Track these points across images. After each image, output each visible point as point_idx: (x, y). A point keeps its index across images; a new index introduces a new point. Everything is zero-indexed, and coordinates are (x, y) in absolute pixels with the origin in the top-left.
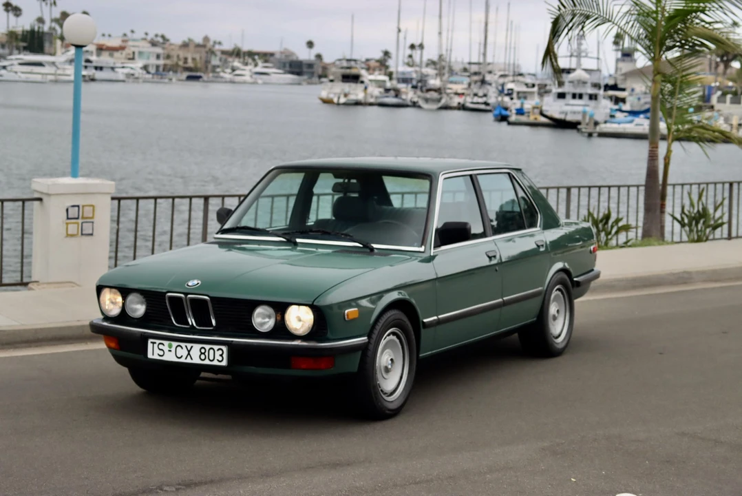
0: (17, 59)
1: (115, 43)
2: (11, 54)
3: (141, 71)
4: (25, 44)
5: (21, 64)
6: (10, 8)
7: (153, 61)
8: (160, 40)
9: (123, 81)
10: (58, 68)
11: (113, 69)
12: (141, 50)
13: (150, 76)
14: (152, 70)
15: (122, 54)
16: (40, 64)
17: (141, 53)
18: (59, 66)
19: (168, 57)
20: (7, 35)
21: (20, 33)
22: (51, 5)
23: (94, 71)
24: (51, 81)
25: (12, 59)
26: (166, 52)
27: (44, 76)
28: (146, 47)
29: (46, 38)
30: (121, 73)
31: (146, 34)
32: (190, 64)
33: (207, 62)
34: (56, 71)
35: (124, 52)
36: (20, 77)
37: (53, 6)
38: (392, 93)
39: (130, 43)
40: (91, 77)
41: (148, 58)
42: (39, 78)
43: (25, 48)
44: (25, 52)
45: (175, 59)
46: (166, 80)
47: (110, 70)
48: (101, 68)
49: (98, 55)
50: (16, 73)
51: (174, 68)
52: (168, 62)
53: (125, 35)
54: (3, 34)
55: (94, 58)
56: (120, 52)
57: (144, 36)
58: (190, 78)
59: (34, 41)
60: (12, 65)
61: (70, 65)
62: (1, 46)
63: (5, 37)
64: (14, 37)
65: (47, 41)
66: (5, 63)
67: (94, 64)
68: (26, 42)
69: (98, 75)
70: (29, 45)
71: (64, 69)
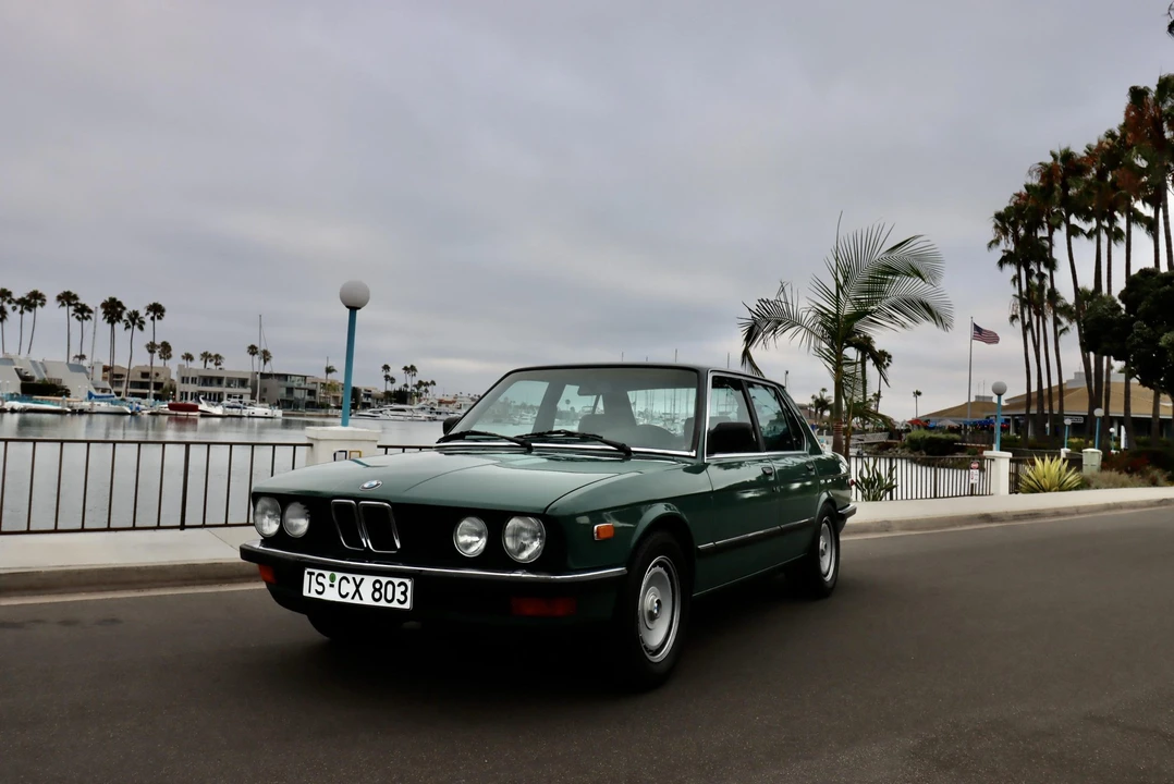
0: (389, 407)
1: (450, 399)
4: (395, 399)
5: (391, 410)
16: (403, 410)
21: (393, 392)
22: (412, 375)
24: (409, 420)
25: (385, 407)
27: (405, 417)
29: (409, 395)
34: (412, 414)
35: (455, 405)
40: (434, 418)
42: (401, 418)
43: (395, 401)
48: (440, 413)
49: (439, 406)
55: (436, 407)
56: (452, 405)
59: (401, 397)
60: (385, 410)
61: (422, 411)
62: (380, 400)
63: (383, 394)
64: (389, 395)
65: (409, 397)
66: (381, 409)
67: (436, 411)
68: (396, 397)
69: (438, 417)
70: (398, 399)
71: (417, 413)
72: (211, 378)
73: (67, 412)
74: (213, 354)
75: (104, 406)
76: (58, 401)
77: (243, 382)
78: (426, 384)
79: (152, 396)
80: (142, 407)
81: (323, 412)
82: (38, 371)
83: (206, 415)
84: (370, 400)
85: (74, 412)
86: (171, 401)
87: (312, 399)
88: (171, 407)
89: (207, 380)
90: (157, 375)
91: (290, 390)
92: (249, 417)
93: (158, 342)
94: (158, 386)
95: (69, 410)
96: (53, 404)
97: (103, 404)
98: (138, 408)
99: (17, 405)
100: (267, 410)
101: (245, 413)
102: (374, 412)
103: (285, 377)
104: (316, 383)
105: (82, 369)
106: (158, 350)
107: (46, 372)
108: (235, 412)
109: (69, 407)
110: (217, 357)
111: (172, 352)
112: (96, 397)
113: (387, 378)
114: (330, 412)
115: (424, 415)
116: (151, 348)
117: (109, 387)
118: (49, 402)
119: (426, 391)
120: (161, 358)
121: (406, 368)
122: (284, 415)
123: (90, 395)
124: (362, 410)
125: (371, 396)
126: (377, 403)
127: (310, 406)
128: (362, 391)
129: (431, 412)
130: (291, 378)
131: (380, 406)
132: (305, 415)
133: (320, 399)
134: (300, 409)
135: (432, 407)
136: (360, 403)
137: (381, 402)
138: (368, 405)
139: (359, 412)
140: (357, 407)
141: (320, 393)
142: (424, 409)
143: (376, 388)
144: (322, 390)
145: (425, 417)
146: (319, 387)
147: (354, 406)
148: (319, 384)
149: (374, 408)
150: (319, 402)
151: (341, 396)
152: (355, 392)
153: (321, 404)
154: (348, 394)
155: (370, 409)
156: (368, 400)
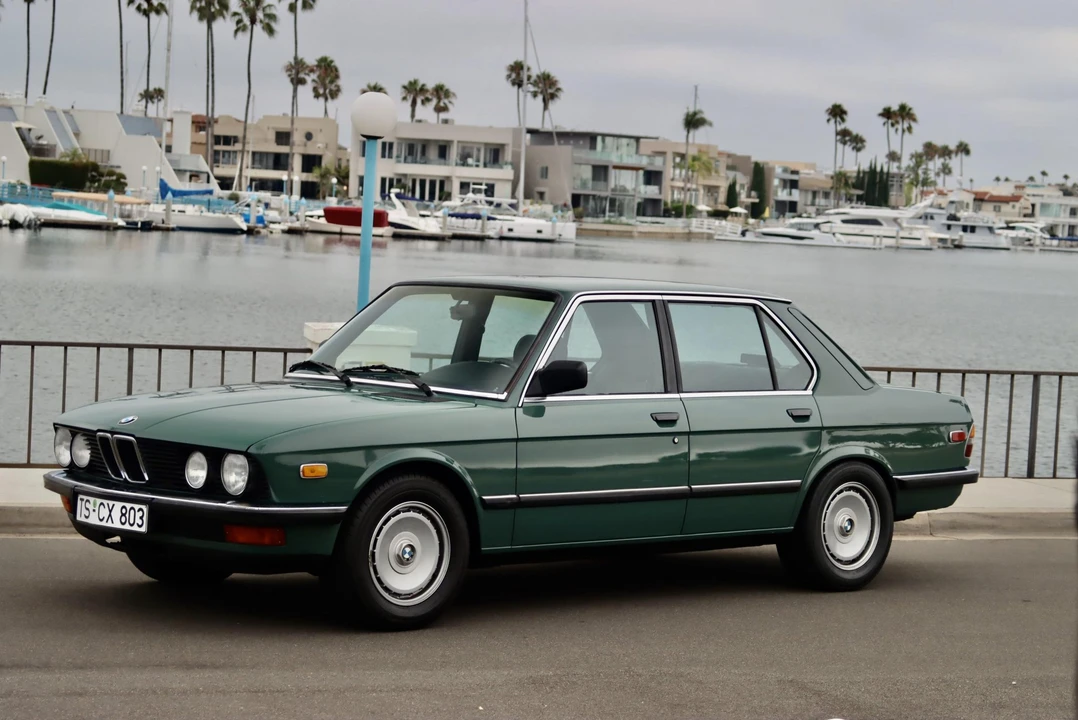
0: (839, 214)
1: (1005, 190)
2: (835, 206)
3: (1040, 234)
4: (860, 192)
5: (844, 221)
6: (847, 138)
7: (1065, 219)
9: (1008, 249)
10: (902, 228)
11: (991, 229)
12: (1046, 200)
13: (1055, 242)
14: (1062, 233)
15: (1014, 207)
16: (874, 222)
17: (1044, 206)
18: (904, 225)
20: (832, 178)
21: (855, 175)
22: (903, 131)
23: (961, 233)
24: (888, 247)
25: (831, 214)
27: (878, 239)
28: (1055, 197)
29: (895, 182)
31: (1066, 177)
34: (898, 232)
35: (1018, 205)
36: (838, 241)
37: (907, 133)
39: (1029, 191)
40: (956, 243)
41: (1057, 215)
42: (868, 242)
43: (860, 198)
44: (859, 205)
47: (987, 231)
48: (973, 229)
49: (977, 209)
53: (1030, 179)
54: (826, 176)
55: (962, 214)
56: (1011, 204)
57: (1062, 181)
59: (874, 188)
60: (828, 222)
61: (925, 224)
62: (821, 194)
63: (831, 181)
64: (843, 180)
65: (895, 188)
66: (819, 220)
67: (962, 223)
68: (862, 189)
69: (968, 239)
70: (867, 193)
71: (911, 229)
72: (425, 145)
73: (117, 228)
74: (430, 86)
75: (192, 214)
76: (102, 204)
77: (495, 155)
78: (945, 152)
79: (297, 188)
80: (272, 215)
81: (676, 224)
82: (62, 133)
83: (404, 234)
84: (796, 195)
85: (132, 227)
86: (333, 202)
87: (652, 191)
88: (331, 215)
89: (416, 150)
90: (309, 136)
91: (601, 172)
92: (502, 238)
93: (311, 60)
94: (310, 162)
95: (121, 222)
96: (91, 211)
97: (190, 209)
98: (260, 220)
99: (23, 212)
100: (541, 223)
101: (492, 229)
102: (800, 227)
103: (591, 139)
104: (663, 154)
105: (152, 127)
106: (310, 78)
107: (77, 135)
108: (471, 227)
109: (122, 216)
110: (441, 91)
111: (341, 82)
112: (176, 194)
113: (845, 136)
114: (695, 224)
115: (929, 233)
116: (297, 73)
117: (205, 168)
118: (84, 205)
119: (946, 170)
120: (317, 96)
121: (887, 114)
122: (580, 233)
123: (164, 189)
124: (774, 221)
125: (800, 184)
126: (813, 204)
127: (649, 210)
128: (779, 170)
129: (949, 227)
130: (603, 141)
131: (819, 213)
132: (636, 234)
133: (673, 194)
134: (624, 219)
135: (953, 212)
136: (772, 203)
137: (821, 201)
138: (792, 207)
139: (767, 227)
140: (763, 211)
141: (673, 180)
142: (932, 218)
143: (813, 166)
144: (677, 171)
145: (930, 238)
146: (670, 164)
147: (756, 211)
148: (670, 156)
149: (800, 216)
150: (669, 201)
151: (724, 186)
152: (759, 176)
153: (675, 205)
154: (743, 180)
155: (793, 217)
156: (791, 194)
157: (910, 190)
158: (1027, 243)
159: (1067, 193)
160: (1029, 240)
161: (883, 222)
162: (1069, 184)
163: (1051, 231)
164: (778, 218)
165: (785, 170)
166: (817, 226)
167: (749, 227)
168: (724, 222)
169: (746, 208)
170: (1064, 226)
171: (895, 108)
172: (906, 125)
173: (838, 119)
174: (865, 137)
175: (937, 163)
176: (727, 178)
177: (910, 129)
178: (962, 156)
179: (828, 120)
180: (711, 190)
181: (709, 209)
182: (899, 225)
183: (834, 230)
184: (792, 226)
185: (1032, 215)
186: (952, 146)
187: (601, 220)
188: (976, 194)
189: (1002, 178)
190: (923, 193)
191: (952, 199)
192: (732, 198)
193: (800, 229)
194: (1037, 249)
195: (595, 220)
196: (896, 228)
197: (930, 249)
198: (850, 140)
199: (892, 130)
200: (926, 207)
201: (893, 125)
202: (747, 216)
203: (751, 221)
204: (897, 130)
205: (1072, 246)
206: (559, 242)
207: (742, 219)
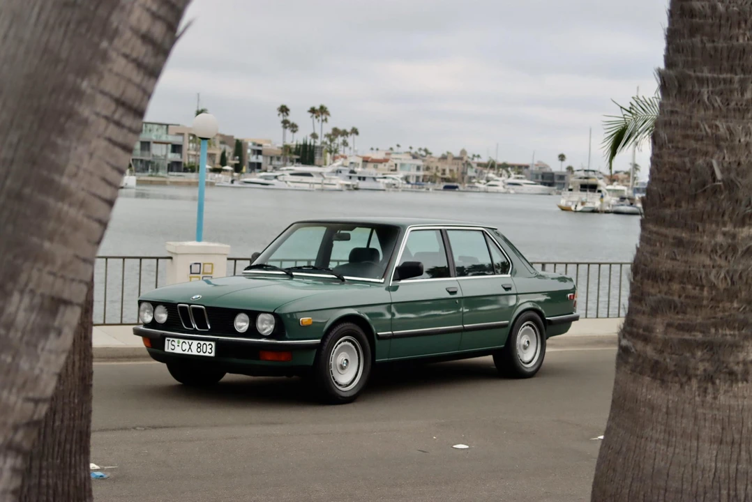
0: (287, 170)
1: (379, 156)
2: (285, 165)
3: (401, 181)
4: (298, 157)
5: (292, 174)
6: (287, 125)
7: (414, 172)
8: (424, 153)
9: (384, 190)
10: (325, 178)
11: (374, 179)
12: (403, 162)
13: (410, 186)
14: (412, 181)
15: (385, 165)
16: (309, 175)
17: (402, 165)
18: (325, 176)
19: (428, 168)
20: (282, 148)
21: (294, 147)
22: (323, 121)
23: (358, 181)
24: (318, 190)
25: (283, 170)
26: (426, 164)
27: (312, 185)
28: (408, 160)
29: (318, 151)
30: (382, 183)
31: (411, 148)
32: (448, 175)
33: (464, 173)
34: (322, 181)
35: (387, 164)
36: (289, 186)
37: (324, 123)
38: (627, 201)
39: (393, 156)
40: (355, 187)
41: (409, 170)
42: (306, 186)
43: (298, 161)
44: (297, 164)
45: (434, 171)
46: (424, 190)
47: (372, 180)
48: (364, 179)
49: (364, 167)
50: (286, 182)
51: (432, 180)
52: (427, 173)
53: (391, 149)
54: (278, 148)
55: (358, 169)
56: (384, 164)
57: (409, 150)
58: (446, 188)
59: (306, 154)
60: (283, 175)
61: (336, 175)
62: (275, 159)
63: (280, 150)
64: (288, 150)
65: (318, 154)
66: (277, 173)
67: (358, 175)
68: (299, 155)
69: (362, 184)
70: (302, 157)
71: (330, 179)
78: (345, 133)
81: (191, 177)
84: (261, 159)
87: (173, 157)
102: (266, 178)
104: (182, 134)
115: (339, 181)
119: (345, 144)
121: (313, 111)
124: (249, 175)
125: (263, 153)
126: (271, 164)
127: (175, 168)
128: (250, 144)
129: (350, 177)
130: (146, 127)
131: (275, 168)
132: (168, 183)
133: (189, 158)
134: (160, 173)
135: (352, 169)
136: (247, 163)
137: (275, 163)
138: (259, 166)
139: (245, 178)
140: (242, 169)
141: (189, 150)
142: (340, 172)
143: (270, 142)
144: (191, 145)
145: (341, 184)
146: (187, 140)
147: (238, 168)
148: (186, 136)
149: (266, 171)
150: (187, 163)
151: (218, 153)
152: (239, 147)
153: (190, 165)
154: (230, 150)
155: (260, 172)
156: (257, 158)
157: (326, 156)
158: (393, 186)
159: (415, 157)
160: (394, 185)
161: (313, 174)
162: (413, 151)
163: (406, 179)
164: (251, 172)
165: (254, 144)
166: (276, 177)
167: (234, 178)
168: (220, 175)
169: (232, 166)
170: (413, 176)
171: (317, 107)
172: (324, 118)
173: (285, 114)
174: (298, 124)
175: (340, 140)
176: (220, 149)
177: (326, 120)
178: (354, 136)
179: (279, 115)
180: (211, 156)
181: (210, 167)
182: (323, 176)
183: (286, 180)
184: (261, 177)
185: (395, 170)
186: (349, 130)
187: (147, 174)
188: (364, 158)
189: (375, 148)
190: (334, 159)
191: (352, 161)
192: (223, 161)
193: (266, 179)
194: (400, 190)
195: (143, 174)
196: (321, 178)
197: (341, 190)
198: (289, 126)
199: (316, 120)
200: (339, 166)
201: (316, 117)
202: (232, 172)
203: (235, 174)
204: (319, 120)
205: (419, 188)
206: (126, 188)
207: (229, 173)
